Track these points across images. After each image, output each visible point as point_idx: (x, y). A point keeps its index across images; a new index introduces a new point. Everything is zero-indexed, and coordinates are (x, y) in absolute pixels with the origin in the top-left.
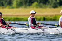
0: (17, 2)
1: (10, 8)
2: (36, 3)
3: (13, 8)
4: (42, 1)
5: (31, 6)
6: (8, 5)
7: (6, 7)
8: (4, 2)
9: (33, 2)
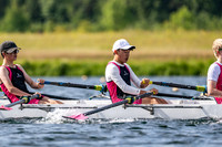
0: (115, 7)
1: (90, 31)
2: (183, 12)
3: (102, 29)
4: (207, 6)
5: (167, 24)
6: (83, 18)
7: (76, 27)
8: (70, 9)
9: (175, 10)
